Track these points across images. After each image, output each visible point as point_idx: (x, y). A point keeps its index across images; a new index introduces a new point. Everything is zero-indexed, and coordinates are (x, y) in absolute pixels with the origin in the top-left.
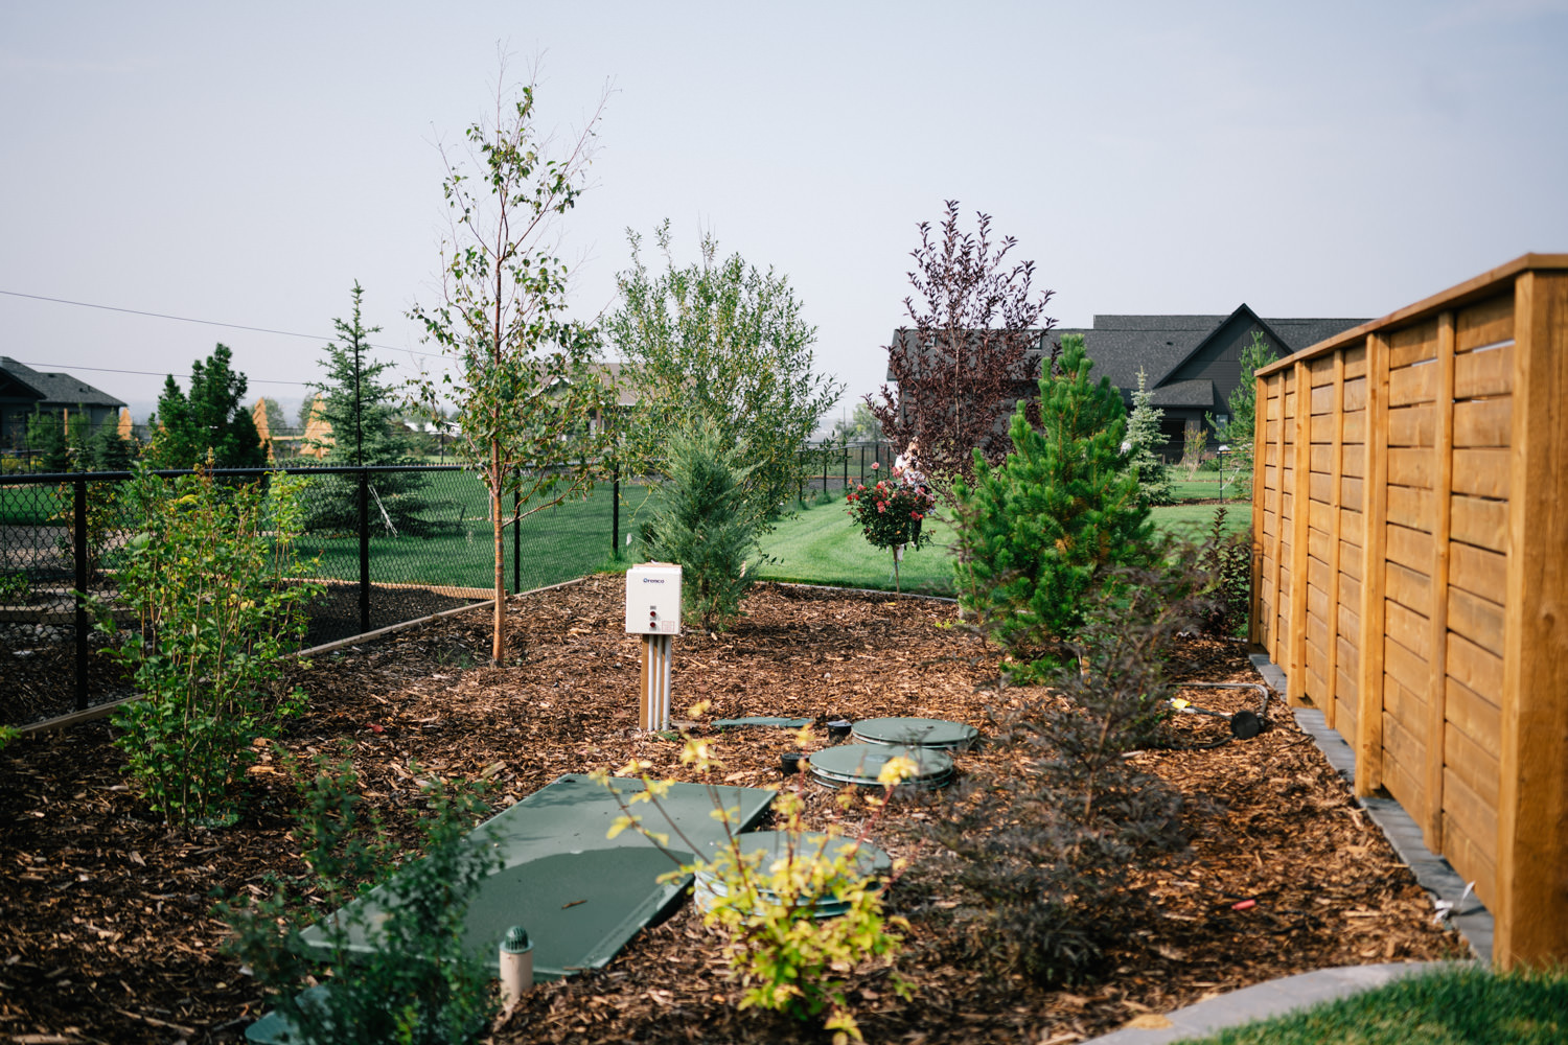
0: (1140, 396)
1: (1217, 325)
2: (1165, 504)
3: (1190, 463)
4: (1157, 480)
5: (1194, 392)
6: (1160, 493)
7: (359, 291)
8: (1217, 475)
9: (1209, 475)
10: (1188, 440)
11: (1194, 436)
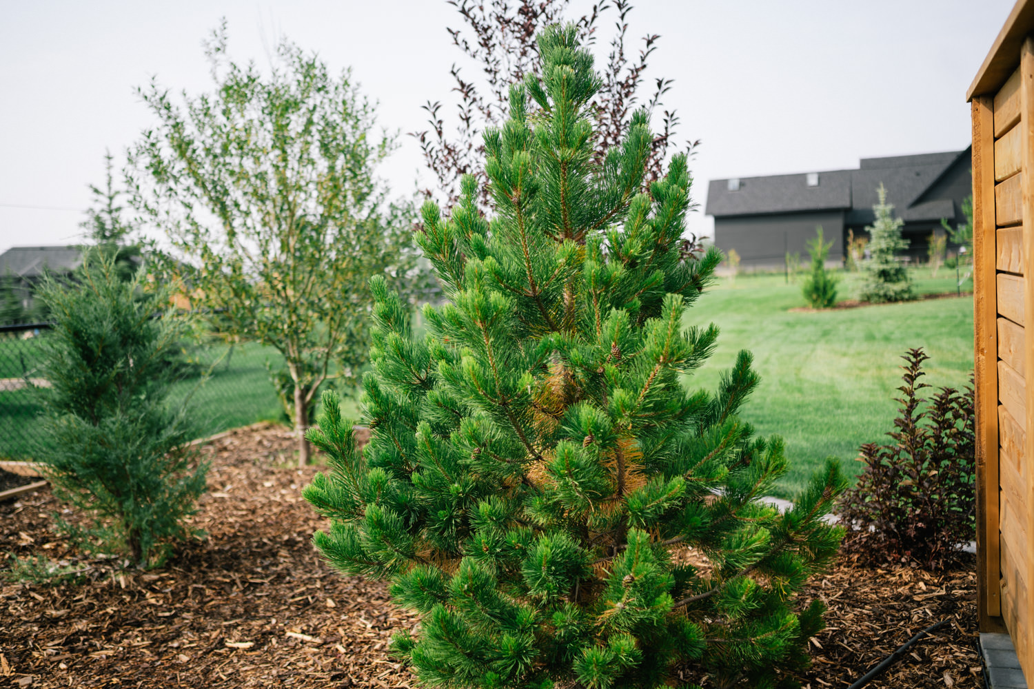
0: (881, 209)
1: (954, 158)
2: (908, 300)
3: (936, 263)
4: (899, 280)
5: (939, 209)
6: (903, 291)
7: (109, 158)
8: (954, 272)
9: (948, 272)
10: (932, 245)
11: (938, 242)
